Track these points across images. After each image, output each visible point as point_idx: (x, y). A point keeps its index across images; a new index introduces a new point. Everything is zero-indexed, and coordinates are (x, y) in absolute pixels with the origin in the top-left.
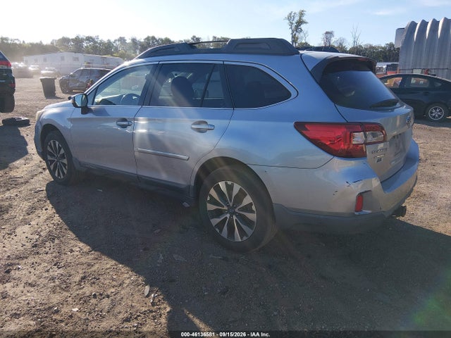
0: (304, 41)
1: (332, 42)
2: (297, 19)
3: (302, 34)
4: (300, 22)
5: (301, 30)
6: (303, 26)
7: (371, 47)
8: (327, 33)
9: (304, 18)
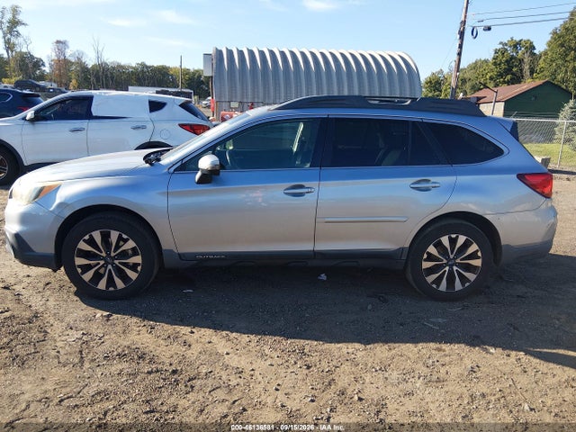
0: (24, 50)
1: (67, 56)
2: (8, 16)
3: (20, 40)
4: (14, 23)
5: (18, 35)
6: (20, 28)
7: (120, 66)
8: (58, 42)
9: (20, 17)
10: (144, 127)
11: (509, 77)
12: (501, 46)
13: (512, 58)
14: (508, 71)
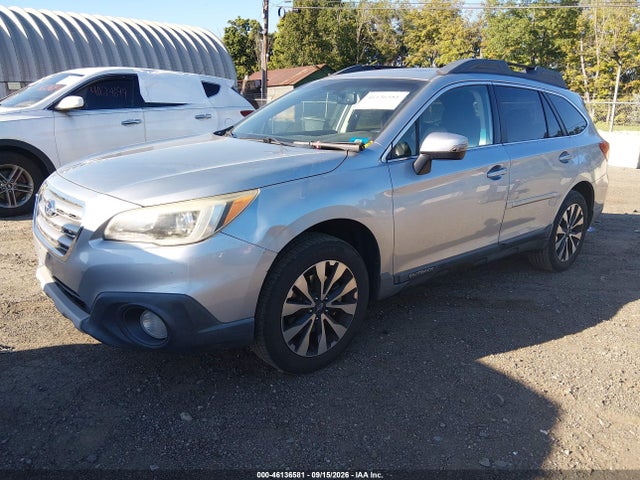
10: (208, 117)
11: (244, 58)
12: (230, 25)
13: (243, 38)
14: (242, 52)
